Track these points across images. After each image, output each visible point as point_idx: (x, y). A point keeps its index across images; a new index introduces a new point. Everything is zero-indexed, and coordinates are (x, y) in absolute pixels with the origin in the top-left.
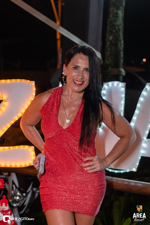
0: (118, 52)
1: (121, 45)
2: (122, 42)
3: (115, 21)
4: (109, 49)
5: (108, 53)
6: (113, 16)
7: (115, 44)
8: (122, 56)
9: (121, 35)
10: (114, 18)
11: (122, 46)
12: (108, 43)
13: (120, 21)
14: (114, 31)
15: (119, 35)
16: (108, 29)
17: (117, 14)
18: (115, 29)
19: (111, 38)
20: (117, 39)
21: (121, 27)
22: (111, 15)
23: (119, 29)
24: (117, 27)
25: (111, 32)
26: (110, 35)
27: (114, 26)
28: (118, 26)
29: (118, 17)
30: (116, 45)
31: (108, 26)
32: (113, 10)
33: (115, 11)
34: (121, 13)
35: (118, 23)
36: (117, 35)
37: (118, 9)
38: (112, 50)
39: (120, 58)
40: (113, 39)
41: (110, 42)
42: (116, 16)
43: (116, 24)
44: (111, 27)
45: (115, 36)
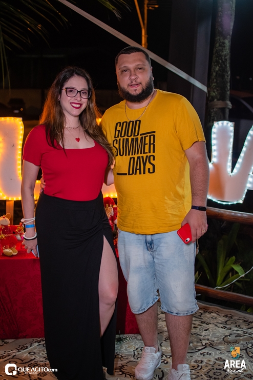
0: (225, 83)
1: (228, 76)
2: (229, 73)
3: (222, 51)
4: (215, 80)
5: (214, 84)
6: (220, 46)
7: (221, 75)
8: (229, 87)
9: (228, 65)
10: (221, 48)
11: (229, 77)
12: (214, 74)
13: (227, 51)
14: (220, 61)
15: (226, 66)
16: (214, 59)
17: (224, 43)
18: (221, 59)
19: (217, 68)
20: (223, 70)
21: (228, 57)
22: (218, 45)
23: (226, 60)
24: (223, 58)
25: (217, 62)
26: (216, 66)
27: (221, 56)
28: (225, 56)
29: (224, 47)
30: (223, 76)
31: (214, 56)
32: (220, 39)
33: (222, 41)
34: (227, 43)
35: (224, 53)
36: (223, 66)
37: (225, 38)
38: (218, 82)
39: (226, 90)
40: (219, 70)
41: (216, 73)
42: (223, 45)
43: (222, 54)
44: (217, 57)
45: (221, 67)
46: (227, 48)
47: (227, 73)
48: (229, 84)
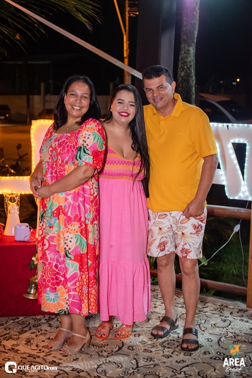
0: (190, 88)
1: (192, 81)
2: (194, 78)
3: (187, 57)
4: (181, 85)
5: (180, 89)
6: (185, 53)
7: (187, 80)
8: (194, 92)
9: (193, 71)
10: (186, 55)
11: (194, 82)
12: (180, 79)
13: (191, 58)
14: (186, 67)
15: (191, 71)
16: (180, 65)
17: (188, 50)
18: (187, 65)
19: (183, 74)
20: (188, 75)
21: (193, 64)
22: (183, 52)
23: (191, 66)
24: (188, 64)
25: (183, 68)
26: (181, 71)
27: (186, 62)
28: (190, 63)
29: (189, 54)
31: (180, 62)
32: (185, 47)
33: (187, 48)
34: (192, 50)
35: (189, 60)
36: (188, 71)
37: (189, 46)
38: (184, 86)
39: (191, 93)
40: (185, 76)
41: (182, 78)
42: (187, 52)
43: (187, 60)
44: (182, 63)
45: (186, 72)
46: (192, 55)
47: (192, 78)
48: (194, 88)
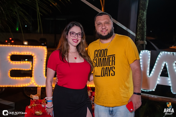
0: (143, 32)
1: (145, 29)
2: (146, 27)
3: (142, 17)
4: (139, 31)
5: (138, 33)
6: (141, 14)
7: (142, 29)
8: (145, 34)
9: (145, 24)
11: (146, 29)
12: (139, 28)
13: (145, 17)
14: (142, 22)
15: (144, 24)
16: (139, 21)
17: (143, 13)
18: (142, 21)
19: (140, 25)
20: (143, 26)
21: (145, 20)
22: (140, 14)
23: (144, 21)
24: (143, 20)
25: (140, 22)
26: (139, 24)
27: (142, 19)
28: (144, 19)
29: (144, 15)
30: (143, 29)
31: (139, 19)
32: (141, 11)
33: (142, 12)
34: (145, 13)
35: (144, 18)
36: (143, 24)
37: (144, 11)
38: (140, 31)
39: (144, 35)
40: (141, 26)
41: (140, 27)
43: (142, 18)
44: (140, 20)
45: (142, 24)
46: (145, 15)
47: (145, 27)
48: (146, 33)
